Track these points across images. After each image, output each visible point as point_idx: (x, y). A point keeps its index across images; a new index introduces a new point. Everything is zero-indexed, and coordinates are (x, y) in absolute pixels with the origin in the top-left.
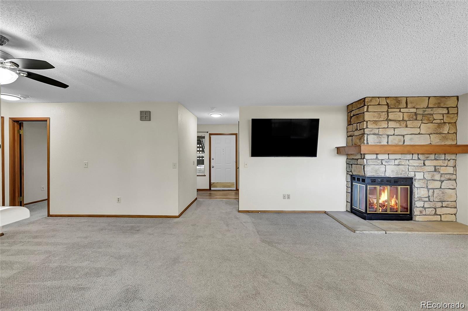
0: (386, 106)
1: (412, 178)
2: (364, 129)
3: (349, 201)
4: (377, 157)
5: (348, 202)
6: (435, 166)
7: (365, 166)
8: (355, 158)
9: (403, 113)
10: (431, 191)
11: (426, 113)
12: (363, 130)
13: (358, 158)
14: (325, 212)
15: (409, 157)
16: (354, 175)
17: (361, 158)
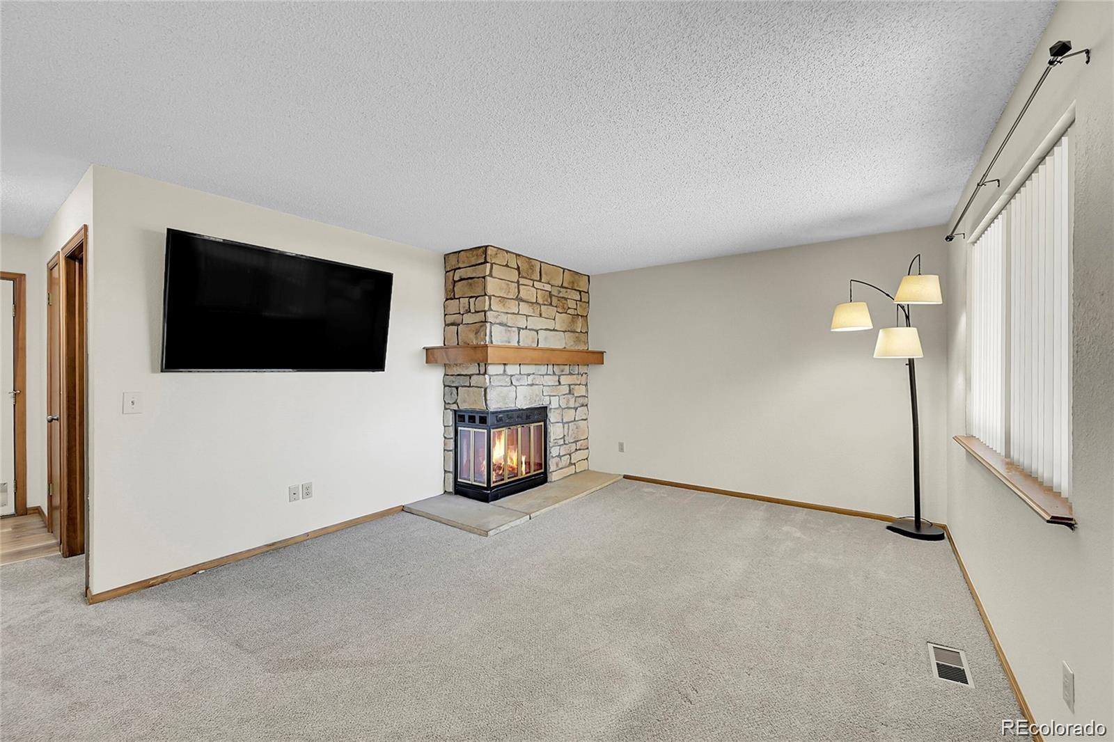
0: (516, 272)
1: (546, 407)
2: (485, 312)
3: (451, 469)
4: (505, 371)
5: (449, 472)
6: (570, 385)
7: (488, 390)
8: (464, 374)
9: (537, 289)
10: (566, 426)
11: (561, 295)
12: (483, 313)
13: (471, 373)
14: (403, 509)
15: (543, 369)
16: (461, 411)
17: (478, 372)
